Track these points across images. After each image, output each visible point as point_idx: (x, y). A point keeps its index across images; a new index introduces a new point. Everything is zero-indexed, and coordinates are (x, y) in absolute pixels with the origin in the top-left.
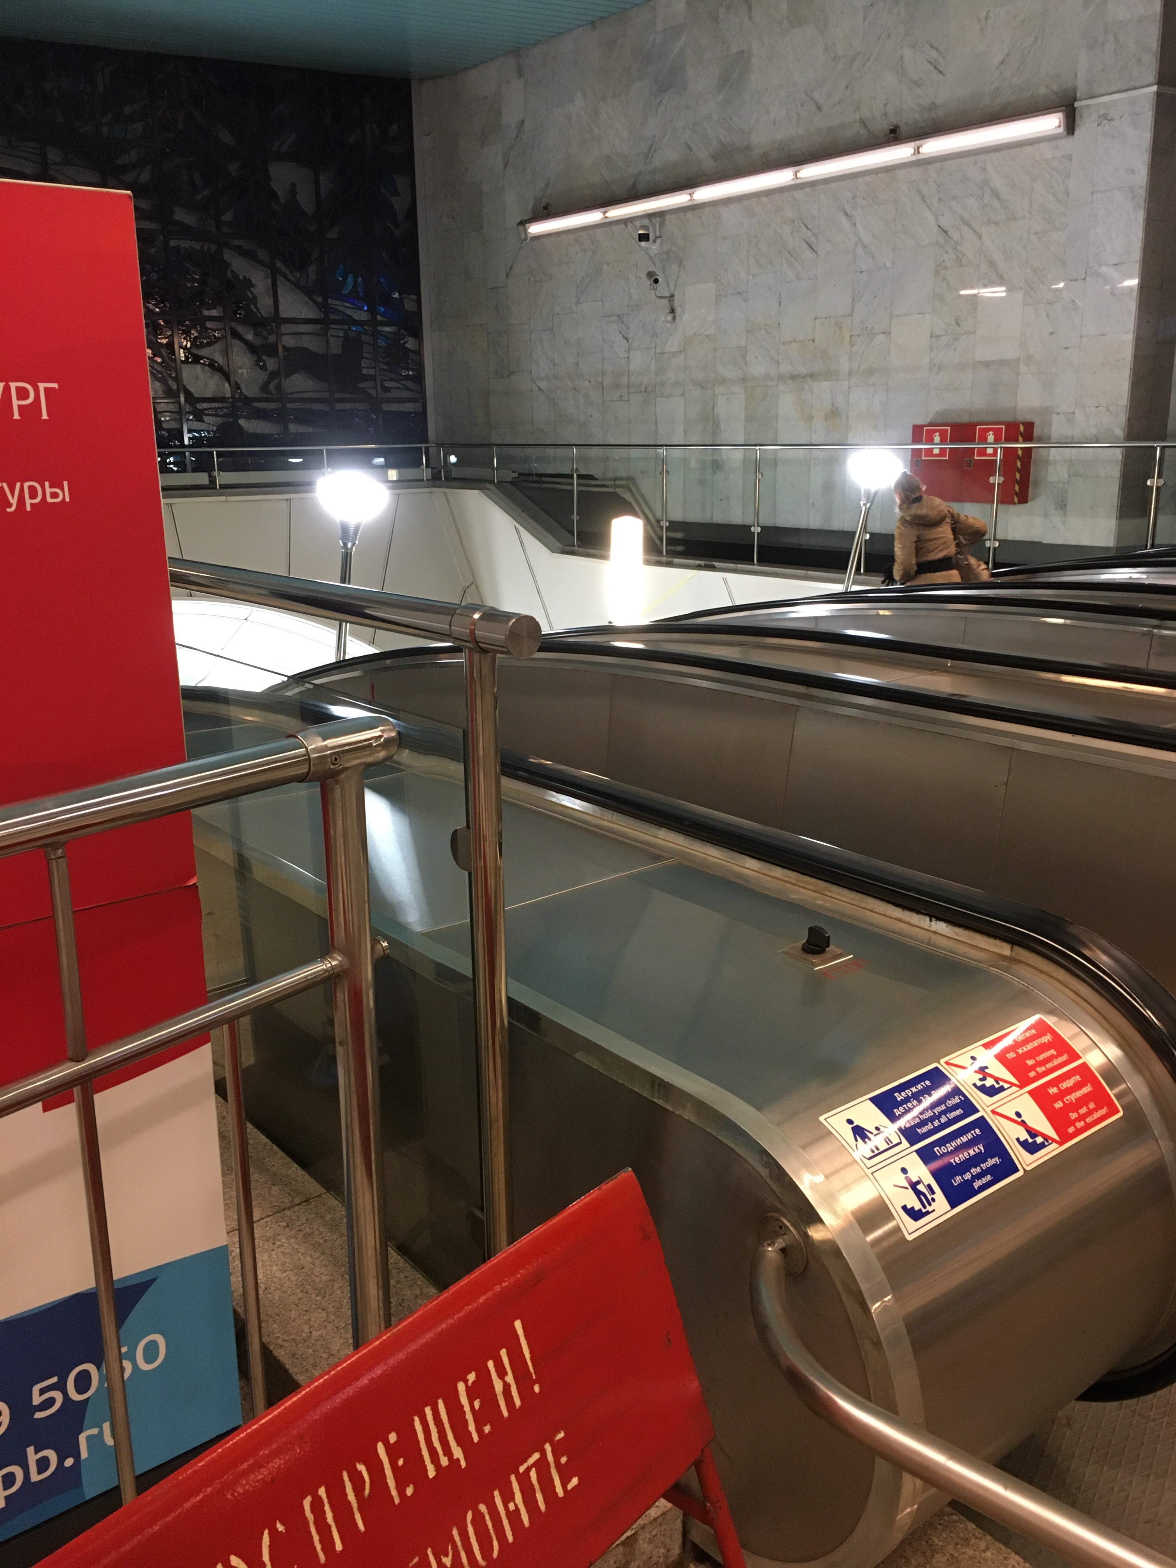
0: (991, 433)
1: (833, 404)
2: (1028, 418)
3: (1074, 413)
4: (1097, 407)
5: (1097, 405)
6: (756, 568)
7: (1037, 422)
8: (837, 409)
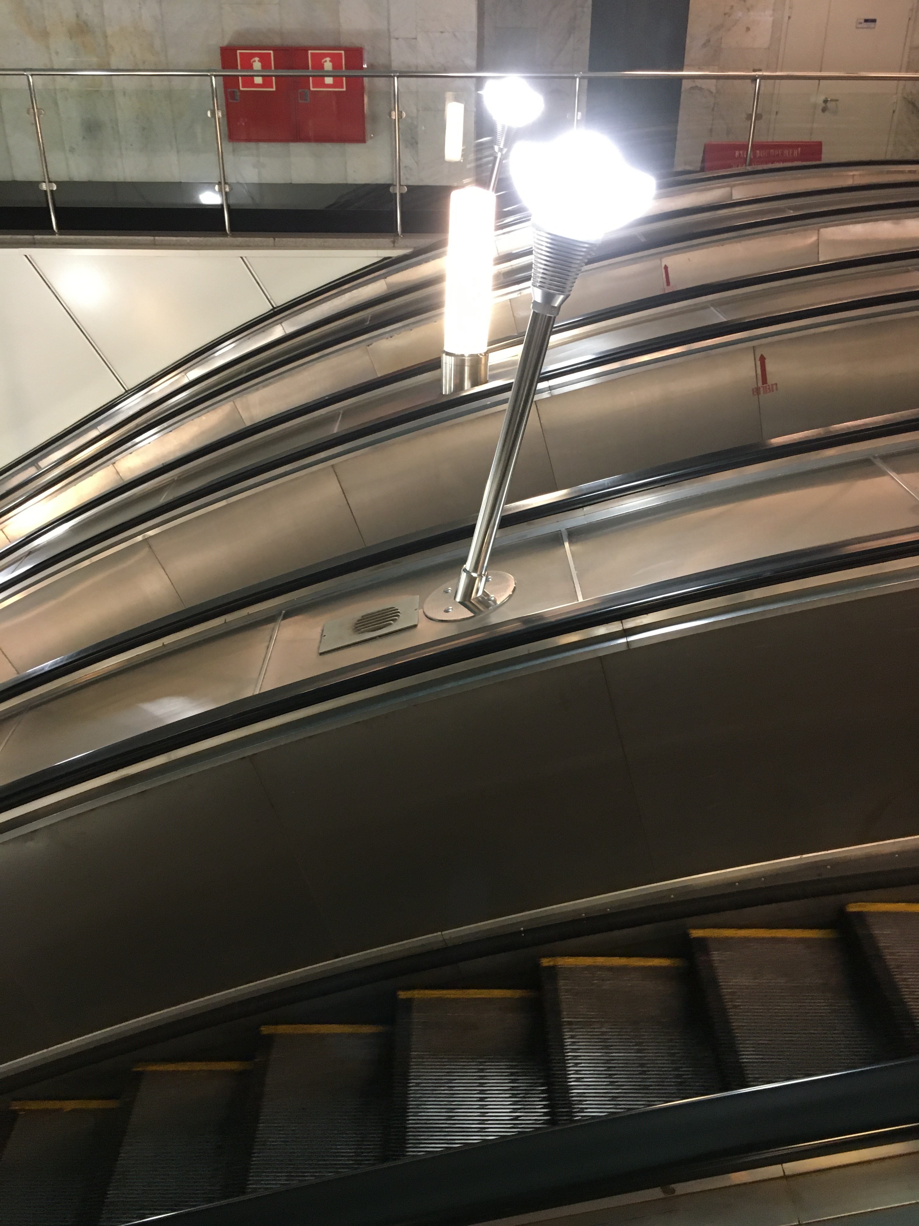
0: (328, 59)
1: (78, 16)
2: (356, 42)
3: (416, 39)
4: (442, 32)
5: (441, 30)
6: (229, 240)
7: (367, 47)
8: (85, 23)
